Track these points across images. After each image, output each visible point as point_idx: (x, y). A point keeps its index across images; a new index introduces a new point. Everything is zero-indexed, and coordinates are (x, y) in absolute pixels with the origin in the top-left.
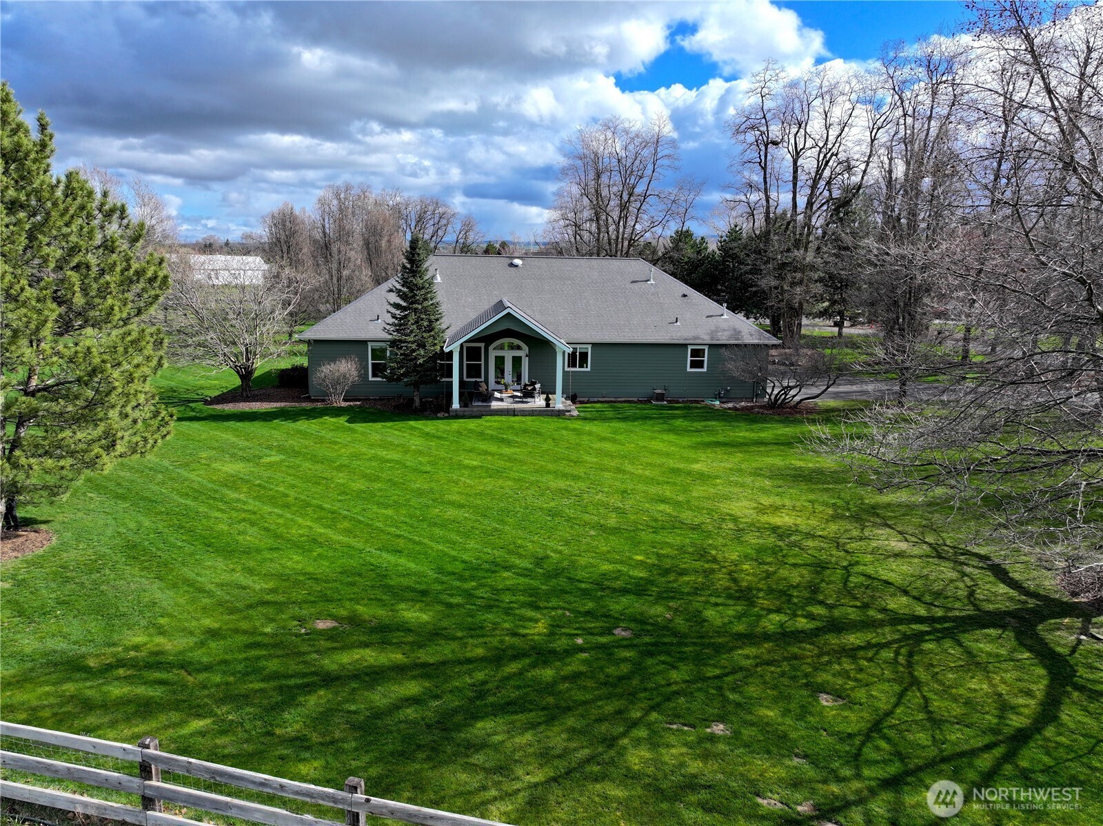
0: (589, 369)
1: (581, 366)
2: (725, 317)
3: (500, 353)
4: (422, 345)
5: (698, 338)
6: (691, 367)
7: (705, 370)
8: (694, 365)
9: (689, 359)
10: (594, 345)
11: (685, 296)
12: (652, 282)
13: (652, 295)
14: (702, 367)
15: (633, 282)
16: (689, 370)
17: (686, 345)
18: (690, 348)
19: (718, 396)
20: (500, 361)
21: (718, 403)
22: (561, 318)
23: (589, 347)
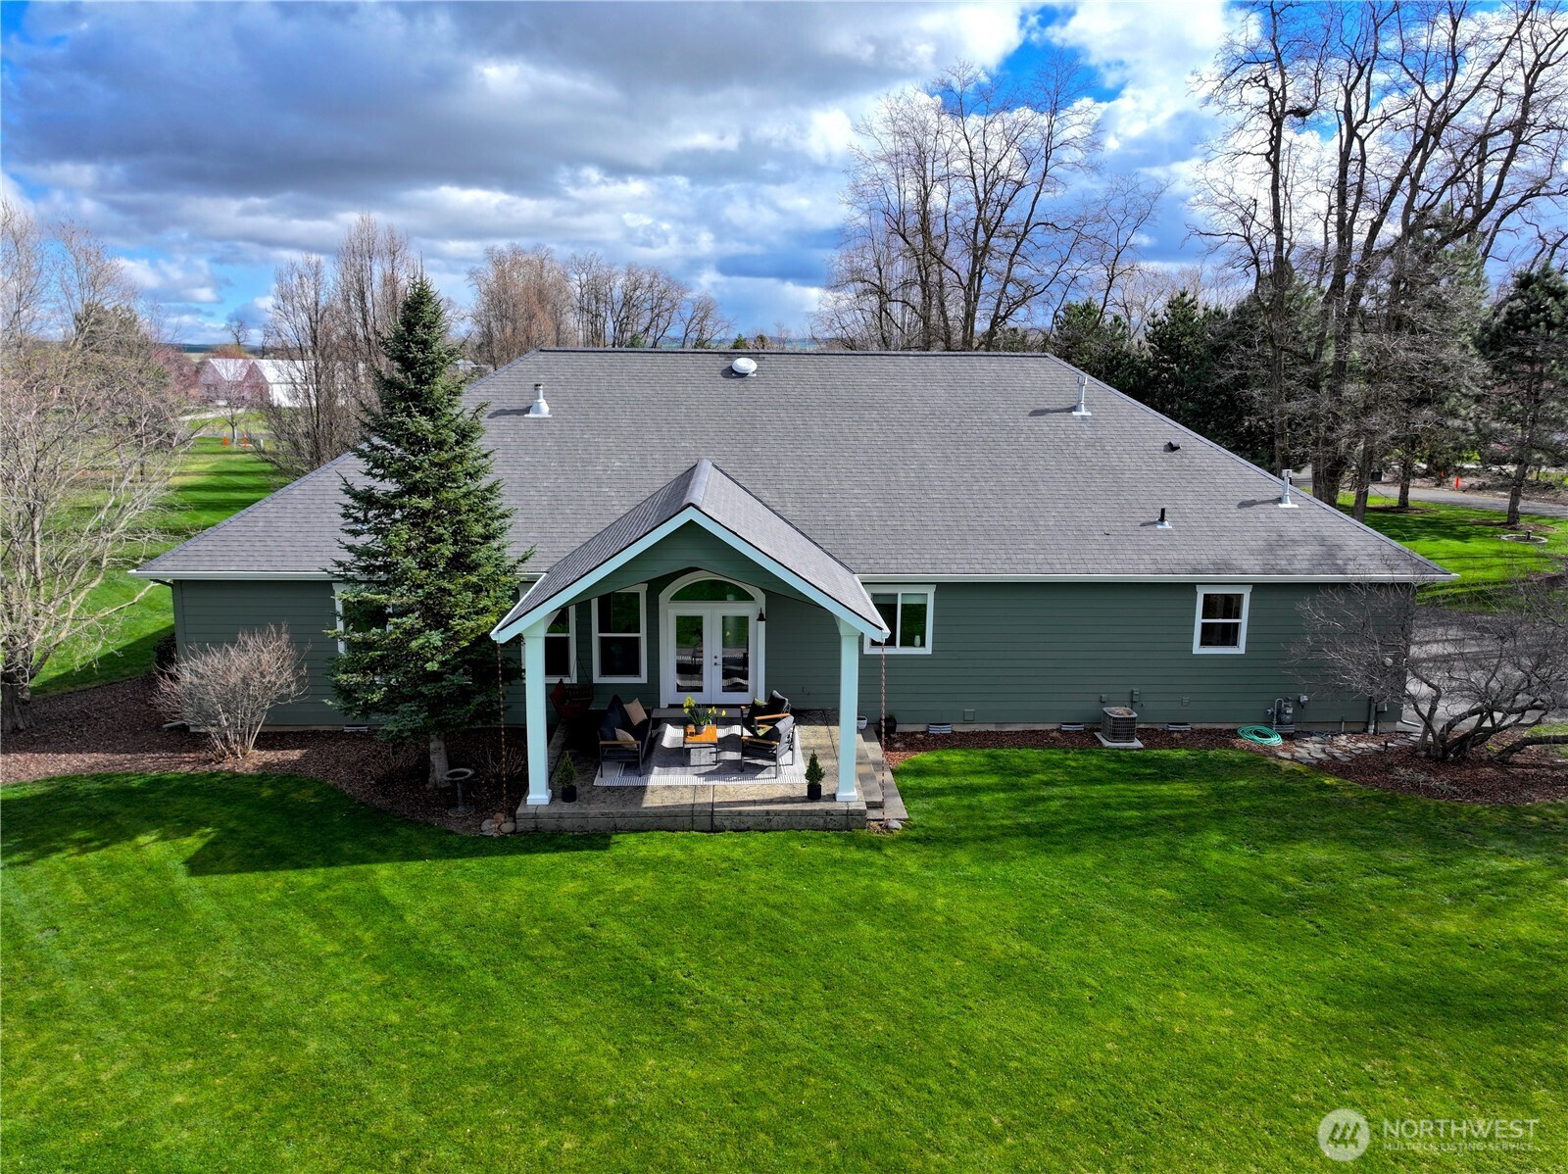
0: (928, 650)
1: (907, 641)
2: (1288, 505)
3: (691, 609)
4: (436, 616)
5: (1227, 567)
6: (1203, 643)
7: (1240, 649)
8: (1210, 636)
9: (1199, 621)
10: (942, 587)
11: (1172, 448)
12: (1084, 412)
13: (1089, 445)
14: (1234, 643)
15: (1036, 413)
16: (1197, 649)
17: (1191, 587)
18: (1201, 593)
19: (1274, 720)
20: (690, 631)
21: (1276, 741)
22: (853, 511)
23: (931, 592)
